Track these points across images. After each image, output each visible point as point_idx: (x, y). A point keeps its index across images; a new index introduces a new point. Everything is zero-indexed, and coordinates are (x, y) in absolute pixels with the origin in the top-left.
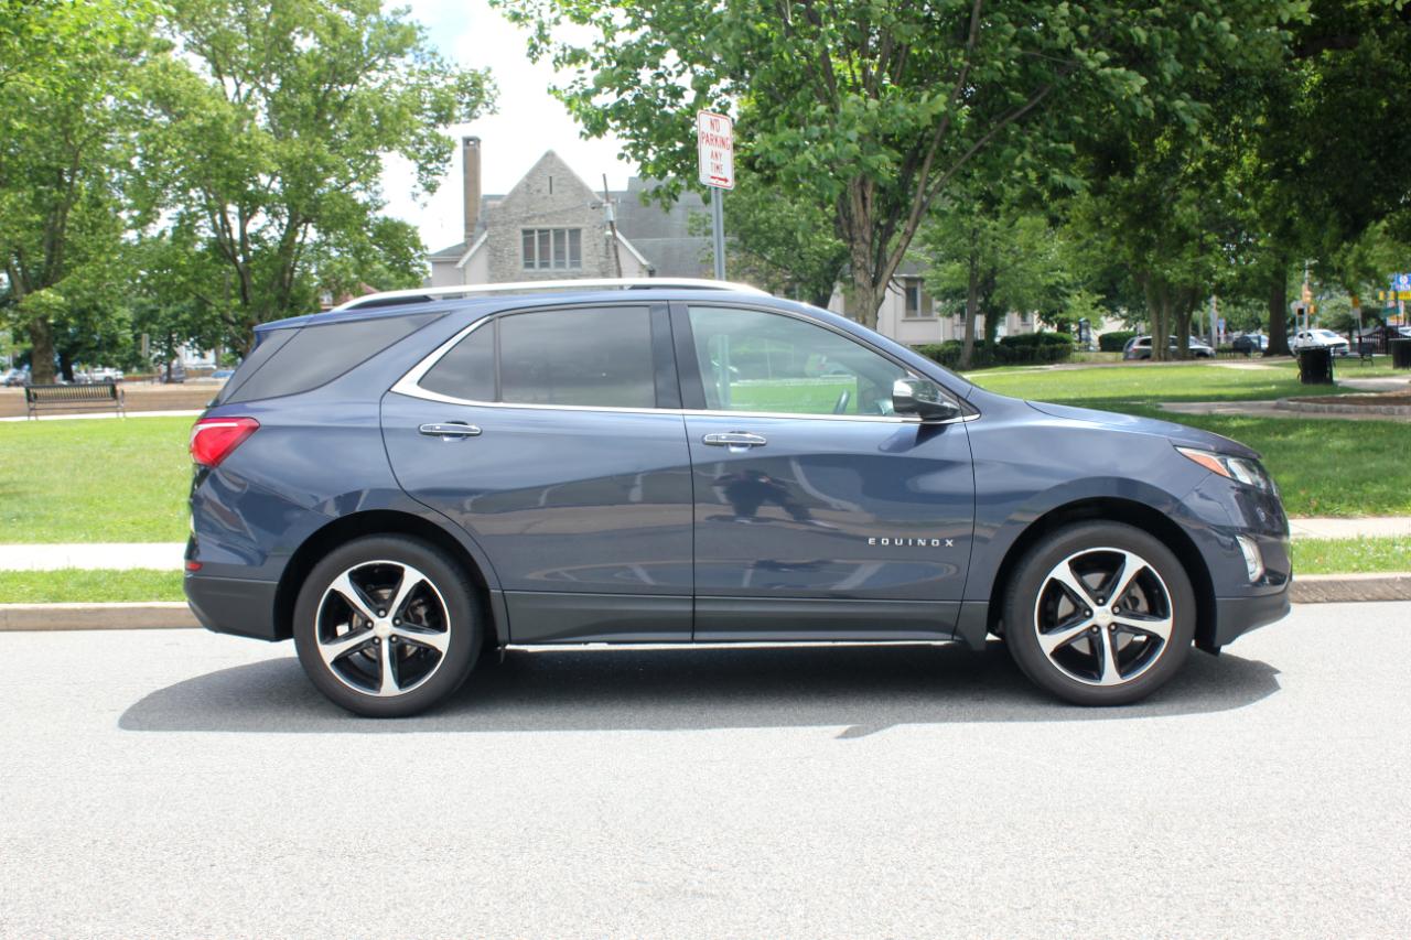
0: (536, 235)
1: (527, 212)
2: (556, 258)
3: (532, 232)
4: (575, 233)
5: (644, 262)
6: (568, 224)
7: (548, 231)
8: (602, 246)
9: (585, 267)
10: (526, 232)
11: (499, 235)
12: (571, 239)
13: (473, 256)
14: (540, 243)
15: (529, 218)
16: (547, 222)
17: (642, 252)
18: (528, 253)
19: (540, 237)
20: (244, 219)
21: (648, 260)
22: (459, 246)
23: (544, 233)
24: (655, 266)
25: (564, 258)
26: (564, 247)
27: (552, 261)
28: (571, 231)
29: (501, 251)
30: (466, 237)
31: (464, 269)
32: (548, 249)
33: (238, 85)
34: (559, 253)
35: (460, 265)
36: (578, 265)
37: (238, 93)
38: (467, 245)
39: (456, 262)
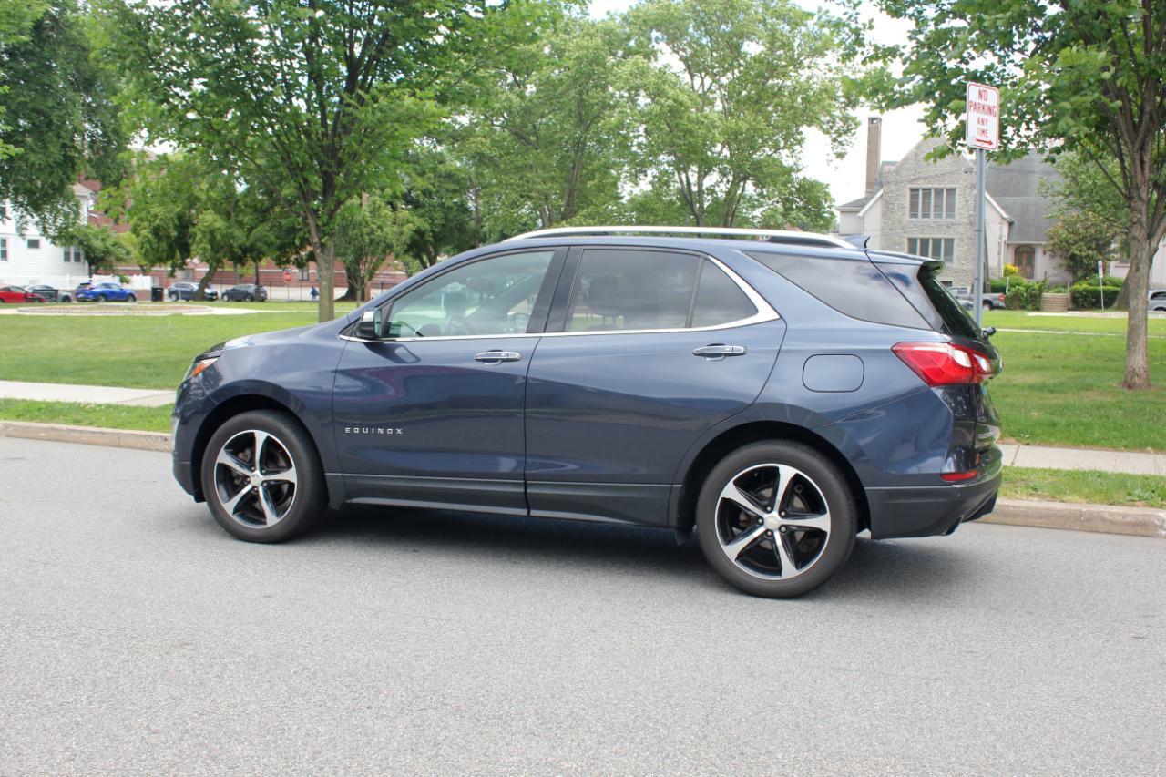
0: (921, 192)
1: (914, 175)
2: (935, 211)
3: (918, 190)
4: (951, 191)
5: (1005, 215)
6: (946, 185)
7: (930, 189)
8: (971, 204)
9: (958, 218)
10: (912, 190)
11: (892, 191)
12: (947, 194)
13: (872, 206)
14: (923, 199)
15: (915, 179)
16: (929, 182)
17: (1004, 208)
18: (914, 206)
19: (923, 194)
20: (702, 175)
21: (1007, 213)
22: (861, 200)
23: (927, 191)
24: (1013, 220)
25: (941, 210)
26: (942, 202)
27: (932, 213)
28: (947, 190)
29: (893, 204)
30: (867, 192)
31: (863, 217)
32: (929, 203)
33: (703, 79)
34: (938, 207)
35: (861, 214)
36: (953, 216)
37: (702, 83)
38: (867, 199)
39: (858, 212)
